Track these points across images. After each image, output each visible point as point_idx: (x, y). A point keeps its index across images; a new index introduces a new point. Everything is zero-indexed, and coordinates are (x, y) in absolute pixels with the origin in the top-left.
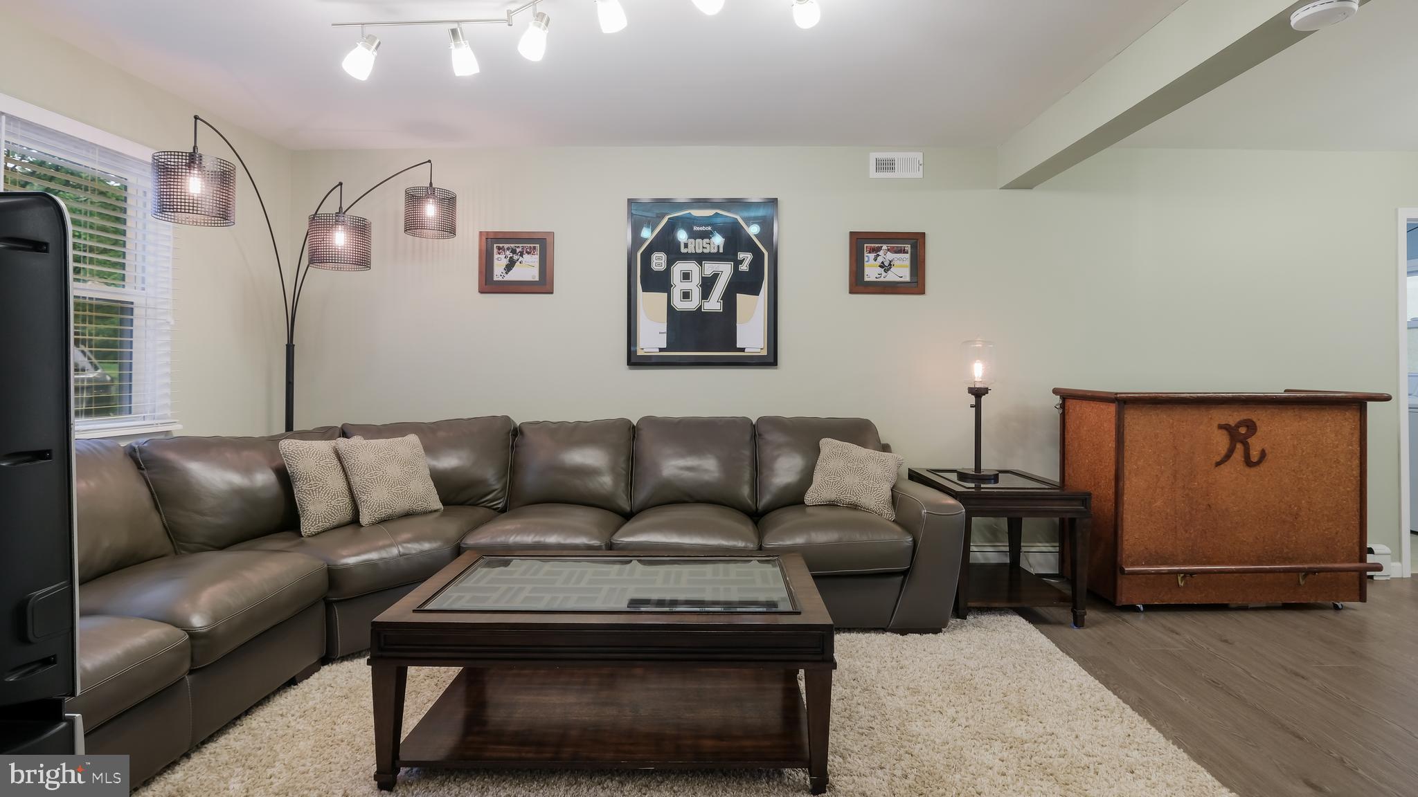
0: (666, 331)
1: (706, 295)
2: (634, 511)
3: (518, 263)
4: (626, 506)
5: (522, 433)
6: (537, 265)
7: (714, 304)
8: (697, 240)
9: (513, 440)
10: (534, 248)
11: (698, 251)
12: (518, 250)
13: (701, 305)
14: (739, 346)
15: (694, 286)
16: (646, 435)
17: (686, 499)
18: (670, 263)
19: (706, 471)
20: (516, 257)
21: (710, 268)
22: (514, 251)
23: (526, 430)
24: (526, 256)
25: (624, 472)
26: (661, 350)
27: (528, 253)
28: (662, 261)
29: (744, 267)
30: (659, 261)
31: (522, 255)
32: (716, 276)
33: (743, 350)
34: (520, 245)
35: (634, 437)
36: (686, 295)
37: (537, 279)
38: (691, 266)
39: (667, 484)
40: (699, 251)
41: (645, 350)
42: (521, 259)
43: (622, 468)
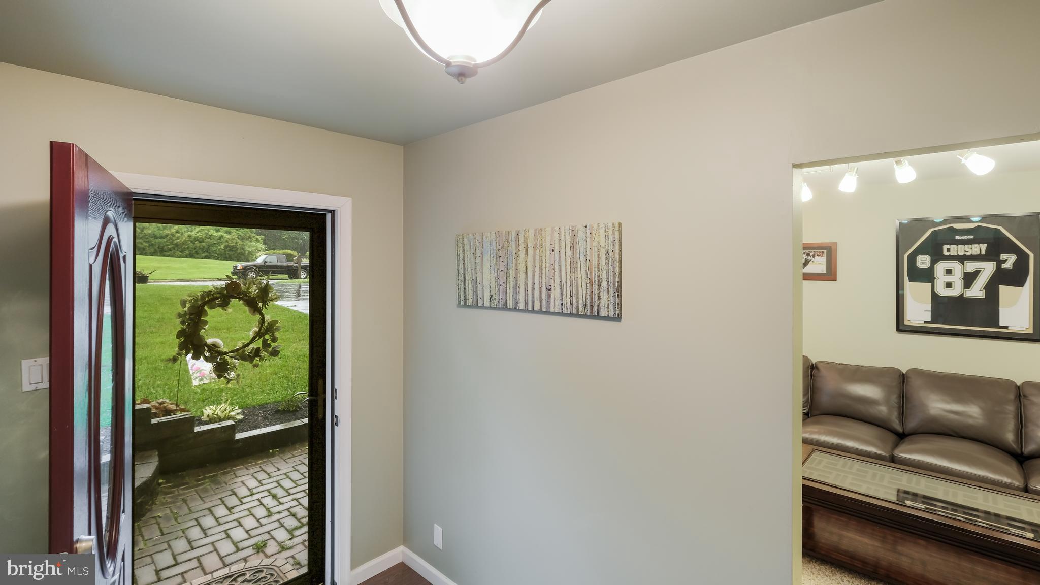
0: (930, 309)
1: (968, 285)
2: (906, 433)
3: (811, 262)
4: (899, 429)
5: (817, 368)
6: (825, 263)
8: (960, 246)
9: (812, 372)
10: (823, 252)
11: (960, 254)
12: (811, 254)
13: (963, 293)
14: (1001, 324)
15: (957, 279)
16: (915, 382)
17: (952, 433)
18: (934, 262)
19: (971, 417)
20: (809, 258)
21: (971, 266)
22: (808, 255)
23: (820, 366)
24: (817, 258)
25: (896, 405)
26: (925, 322)
27: (818, 256)
28: (926, 262)
29: (1007, 266)
30: (923, 261)
31: (814, 256)
32: (977, 273)
33: (1007, 328)
34: (812, 251)
35: (904, 382)
36: (949, 285)
37: (825, 272)
38: (955, 265)
39: (934, 420)
40: (962, 254)
41: (912, 322)
42: (813, 259)
43: (895, 402)
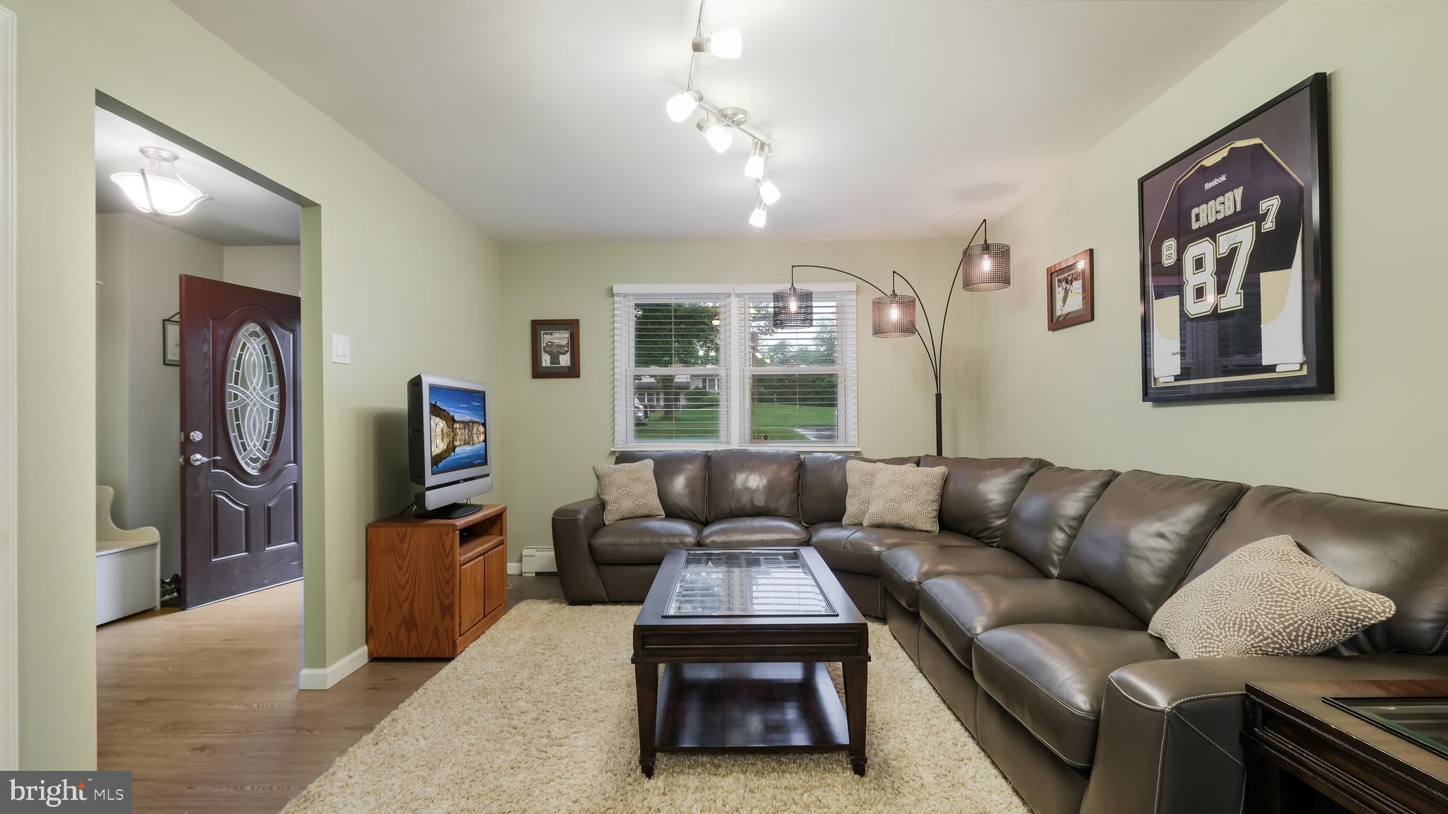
0: (1179, 349)
1: (1221, 288)
3: (1070, 293)
6: (1081, 291)
7: (1233, 300)
8: (1210, 204)
10: (1079, 272)
11: (1211, 221)
12: (1069, 279)
13: (1217, 305)
14: (1265, 362)
15: (1207, 277)
18: (1181, 251)
20: (1068, 287)
21: (1226, 243)
22: (1066, 282)
24: (1074, 283)
26: (1176, 378)
27: (1076, 280)
28: (1172, 251)
29: (1269, 225)
30: (1169, 252)
31: (1071, 282)
32: (1233, 252)
33: (1272, 368)
34: (1071, 272)
36: (1200, 293)
37: (1080, 308)
38: (1204, 247)
40: (1214, 219)
41: (1161, 380)
42: (1071, 288)
